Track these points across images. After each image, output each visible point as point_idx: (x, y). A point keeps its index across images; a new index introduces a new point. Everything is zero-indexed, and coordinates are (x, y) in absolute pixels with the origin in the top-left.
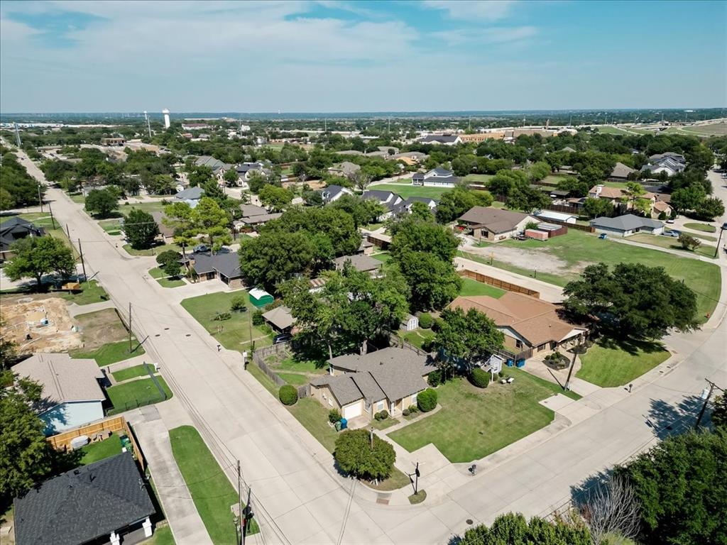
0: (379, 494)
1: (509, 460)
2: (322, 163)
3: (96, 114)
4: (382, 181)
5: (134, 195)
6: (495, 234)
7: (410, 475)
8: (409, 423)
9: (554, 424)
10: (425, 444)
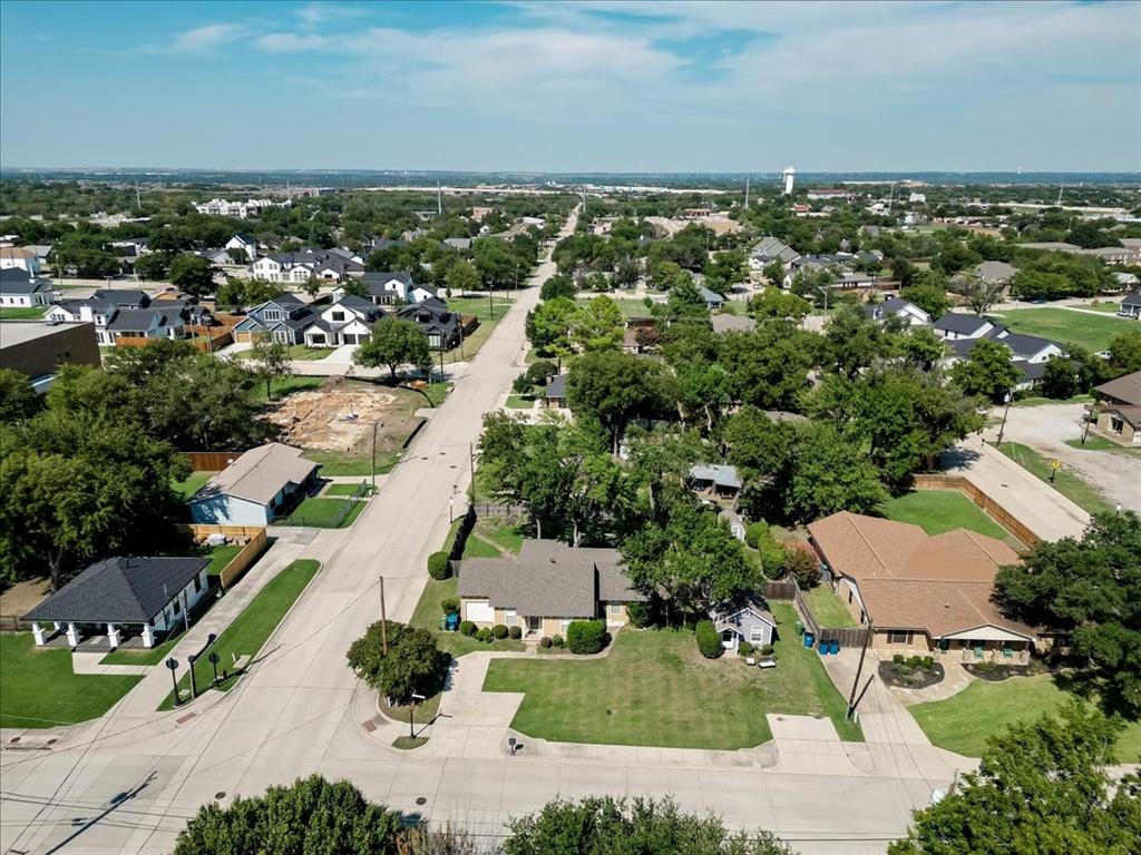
0: (380, 716)
1: (591, 762)
2: (958, 260)
3: (695, 174)
4: (1058, 302)
5: (629, 288)
6: (1135, 429)
7: (441, 715)
8: (535, 656)
9: (742, 754)
10: (514, 690)
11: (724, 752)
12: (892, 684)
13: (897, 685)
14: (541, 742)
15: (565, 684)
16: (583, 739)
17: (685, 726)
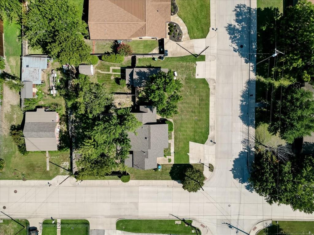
7: (200, 162)
8: (173, 140)
9: (211, 87)
10: (188, 145)
11: (210, 92)
12: (181, 40)
13: (181, 38)
14: (209, 136)
15: (185, 131)
16: (208, 126)
17: (202, 100)
